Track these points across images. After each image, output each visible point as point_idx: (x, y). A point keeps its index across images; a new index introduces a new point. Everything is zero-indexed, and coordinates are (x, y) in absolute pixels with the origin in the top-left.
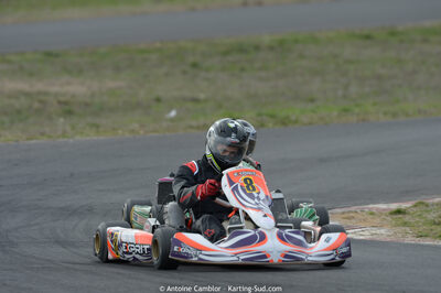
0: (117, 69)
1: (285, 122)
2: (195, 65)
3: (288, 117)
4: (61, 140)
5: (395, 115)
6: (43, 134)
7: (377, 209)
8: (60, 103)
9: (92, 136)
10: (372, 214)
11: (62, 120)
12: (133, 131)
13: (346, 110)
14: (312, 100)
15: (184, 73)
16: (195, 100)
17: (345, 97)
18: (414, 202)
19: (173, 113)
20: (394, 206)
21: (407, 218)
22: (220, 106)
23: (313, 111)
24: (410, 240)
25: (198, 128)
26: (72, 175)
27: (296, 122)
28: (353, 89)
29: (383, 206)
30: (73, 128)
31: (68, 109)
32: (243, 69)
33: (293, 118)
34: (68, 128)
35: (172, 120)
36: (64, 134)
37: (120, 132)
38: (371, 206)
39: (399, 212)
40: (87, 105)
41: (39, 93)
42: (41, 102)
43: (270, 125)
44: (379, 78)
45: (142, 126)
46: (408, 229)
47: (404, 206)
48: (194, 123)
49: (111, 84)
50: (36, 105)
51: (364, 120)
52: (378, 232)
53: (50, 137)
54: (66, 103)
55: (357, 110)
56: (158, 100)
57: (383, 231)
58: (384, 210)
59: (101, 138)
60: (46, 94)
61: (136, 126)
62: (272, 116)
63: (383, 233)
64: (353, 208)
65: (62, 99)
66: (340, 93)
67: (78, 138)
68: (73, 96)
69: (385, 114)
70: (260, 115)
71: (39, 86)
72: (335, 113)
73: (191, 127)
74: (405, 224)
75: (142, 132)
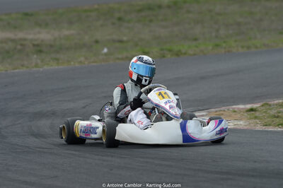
0: (71, 23)
1: (178, 54)
2: (120, 19)
3: (180, 51)
4: (35, 69)
5: (249, 48)
6: (23, 66)
7: (238, 108)
8: (34, 45)
9: (54, 66)
10: (235, 112)
11: (35, 56)
12: (81, 62)
13: (217, 45)
14: (196, 40)
15: (113, 24)
16: (121, 41)
17: (217, 37)
18: (262, 103)
19: (105, 50)
20: (249, 106)
21: (257, 114)
22: (136, 45)
23: (196, 47)
24: (259, 128)
25: (122, 59)
26: (42, 91)
27: (185, 54)
28: (222, 32)
29: (241, 106)
30: (42, 61)
31: (39, 49)
32: (151, 21)
33: (183, 51)
34: (39, 61)
35: (106, 54)
36: (36, 66)
37: (72, 63)
38: (234, 106)
39: (252, 110)
40: (51, 46)
41: (21, 39)
42: (22, 45)
43: (169, 56)
44: (239, 24)
45: (86, 58)
46: (258, 121)
47: (255, 106)
48: (120, 56)
49: (66, 32)
50: (19, 47)
51: (229, 51)
52: (239, 123)
53: (27, 67)
54: (38, 45)
55: (224, 45)
56: (97, 42)
57: (241, 123)
58: (242, 109)
59: (61, 67)
60: (25, 40)
61: (82, 59)
62: (170, 51)
63: (241, 124)
64: (223, 108)
65: (36, 43)
66: (214, 34)
67: (46, 67)
68: (42, 41)
69: (243, 47)
70: (162, 50)
71: (20, 35)
72: (211, 48)
73: (118, 59)
74: (256, 118)
75: (86, 63)
